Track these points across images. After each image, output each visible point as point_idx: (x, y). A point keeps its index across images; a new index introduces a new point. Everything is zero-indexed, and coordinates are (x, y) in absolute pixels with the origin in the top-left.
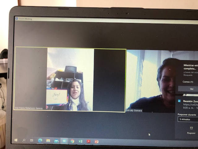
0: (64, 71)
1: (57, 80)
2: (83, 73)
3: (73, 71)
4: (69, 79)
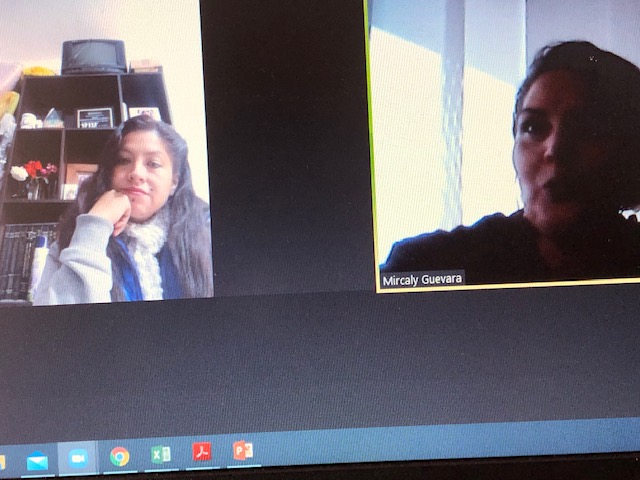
0: (59, 74)
2: (160, 68)
3: (106, 67)
4: (94, 112)
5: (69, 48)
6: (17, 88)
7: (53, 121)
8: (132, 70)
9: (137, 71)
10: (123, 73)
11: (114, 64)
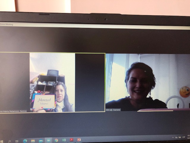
0: (46, 75)
1: (40, 83)
2: (64, 76)
4: (52, 82)
5: (49, 71)
6: (38, 77)
7: (44, 84)
9: (60, 76)
10: (58, 76)
11: (56, 74)
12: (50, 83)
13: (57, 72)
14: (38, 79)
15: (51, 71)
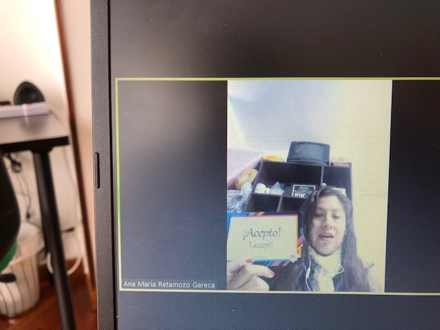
0: (286, 161)
1: (262, 189)
2: (350, 164)
3: (316, 160)
4: (304, 187)
5: (294, 146)
6: (257, 168)
7: (277, 191)
8: (332, 164)
9: (335, 165)
10: (326, 165)
11: (321, 158)
12: (297, 188)
13: (326, 148)
14: (255, 173)
15: (302, 147)
